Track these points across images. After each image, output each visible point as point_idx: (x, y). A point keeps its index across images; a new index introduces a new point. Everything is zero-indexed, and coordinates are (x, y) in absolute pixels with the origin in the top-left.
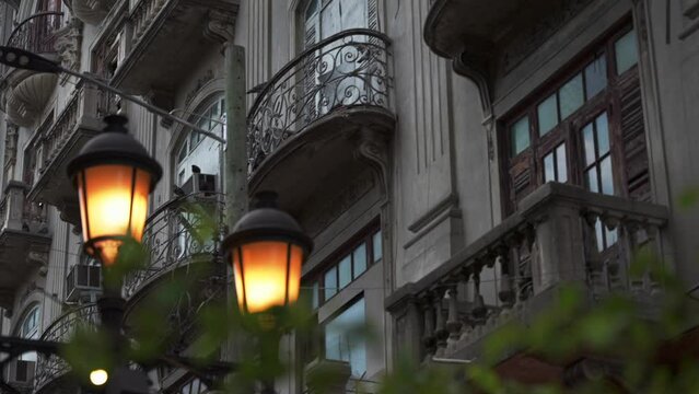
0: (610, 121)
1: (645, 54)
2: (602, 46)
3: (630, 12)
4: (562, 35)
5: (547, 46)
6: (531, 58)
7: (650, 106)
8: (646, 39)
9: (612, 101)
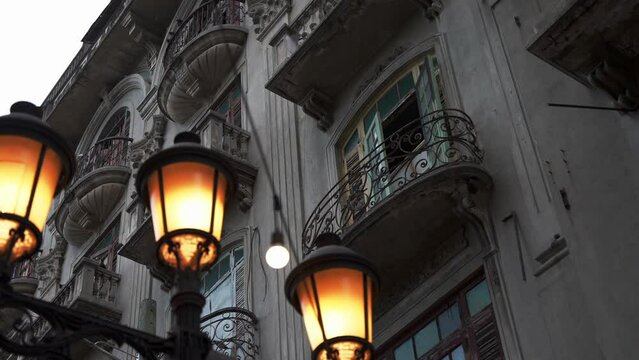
0: (466, 351)
1: (498, 295)
2: (455, 297)
3: (482, 267)
4: (418, 292)
5: (403, 304)
6: (389, 314)
7: (507, 333)
8: (499, 284)
9: (467, 336)
